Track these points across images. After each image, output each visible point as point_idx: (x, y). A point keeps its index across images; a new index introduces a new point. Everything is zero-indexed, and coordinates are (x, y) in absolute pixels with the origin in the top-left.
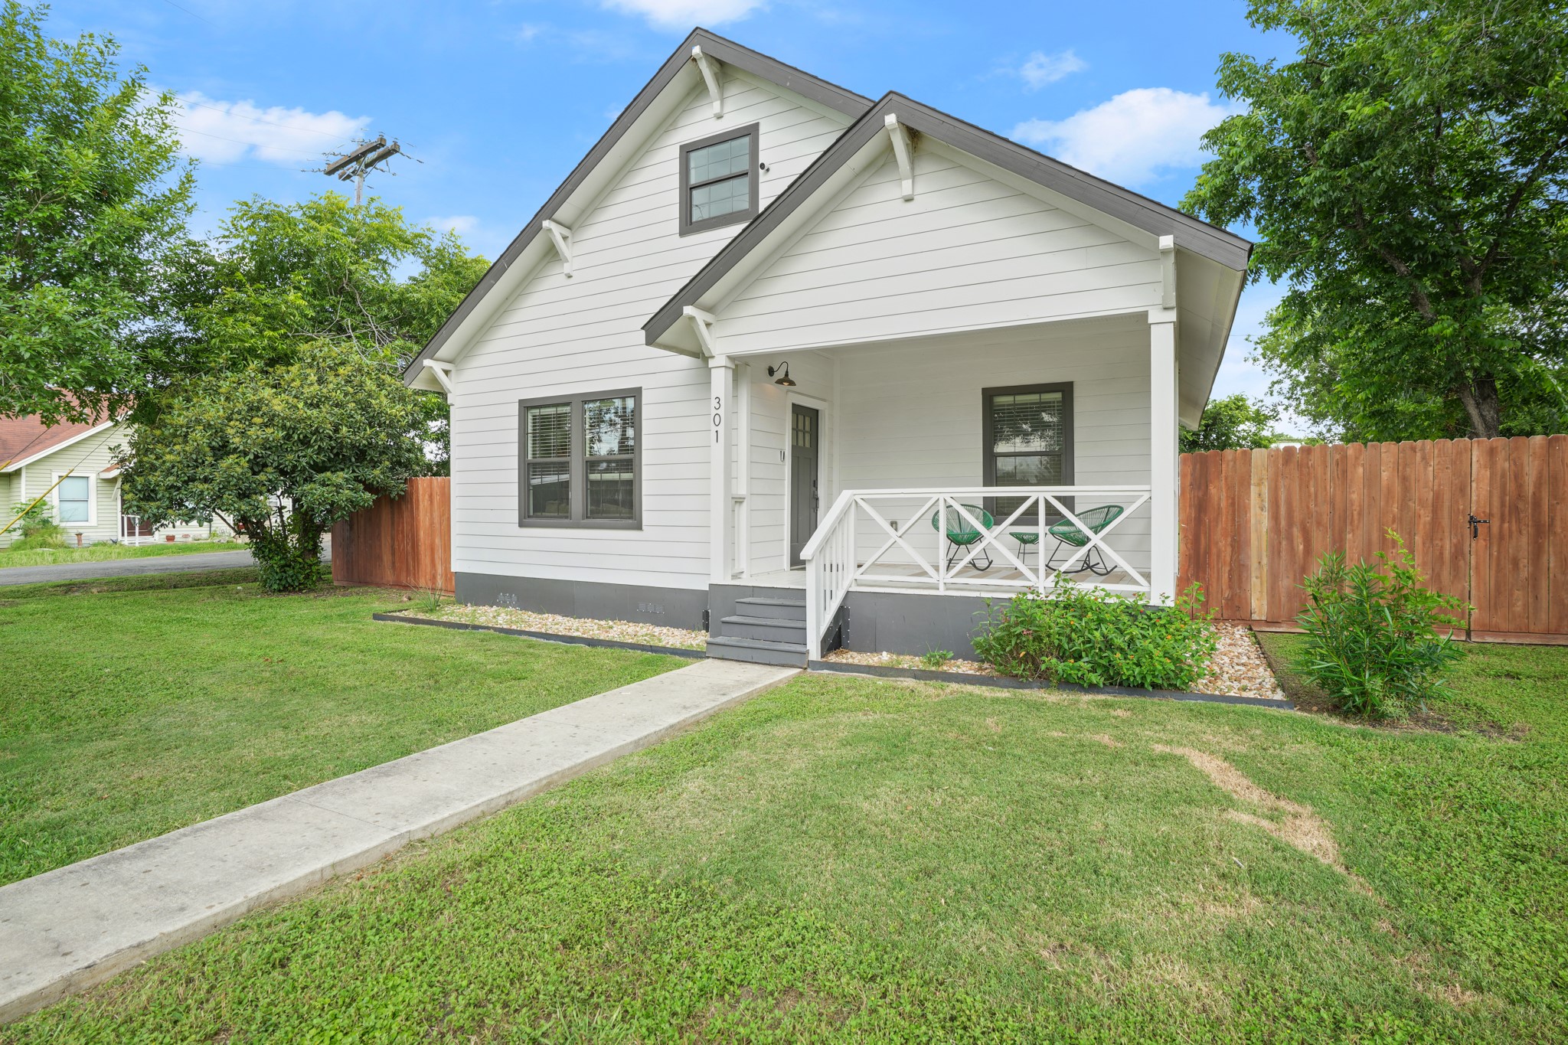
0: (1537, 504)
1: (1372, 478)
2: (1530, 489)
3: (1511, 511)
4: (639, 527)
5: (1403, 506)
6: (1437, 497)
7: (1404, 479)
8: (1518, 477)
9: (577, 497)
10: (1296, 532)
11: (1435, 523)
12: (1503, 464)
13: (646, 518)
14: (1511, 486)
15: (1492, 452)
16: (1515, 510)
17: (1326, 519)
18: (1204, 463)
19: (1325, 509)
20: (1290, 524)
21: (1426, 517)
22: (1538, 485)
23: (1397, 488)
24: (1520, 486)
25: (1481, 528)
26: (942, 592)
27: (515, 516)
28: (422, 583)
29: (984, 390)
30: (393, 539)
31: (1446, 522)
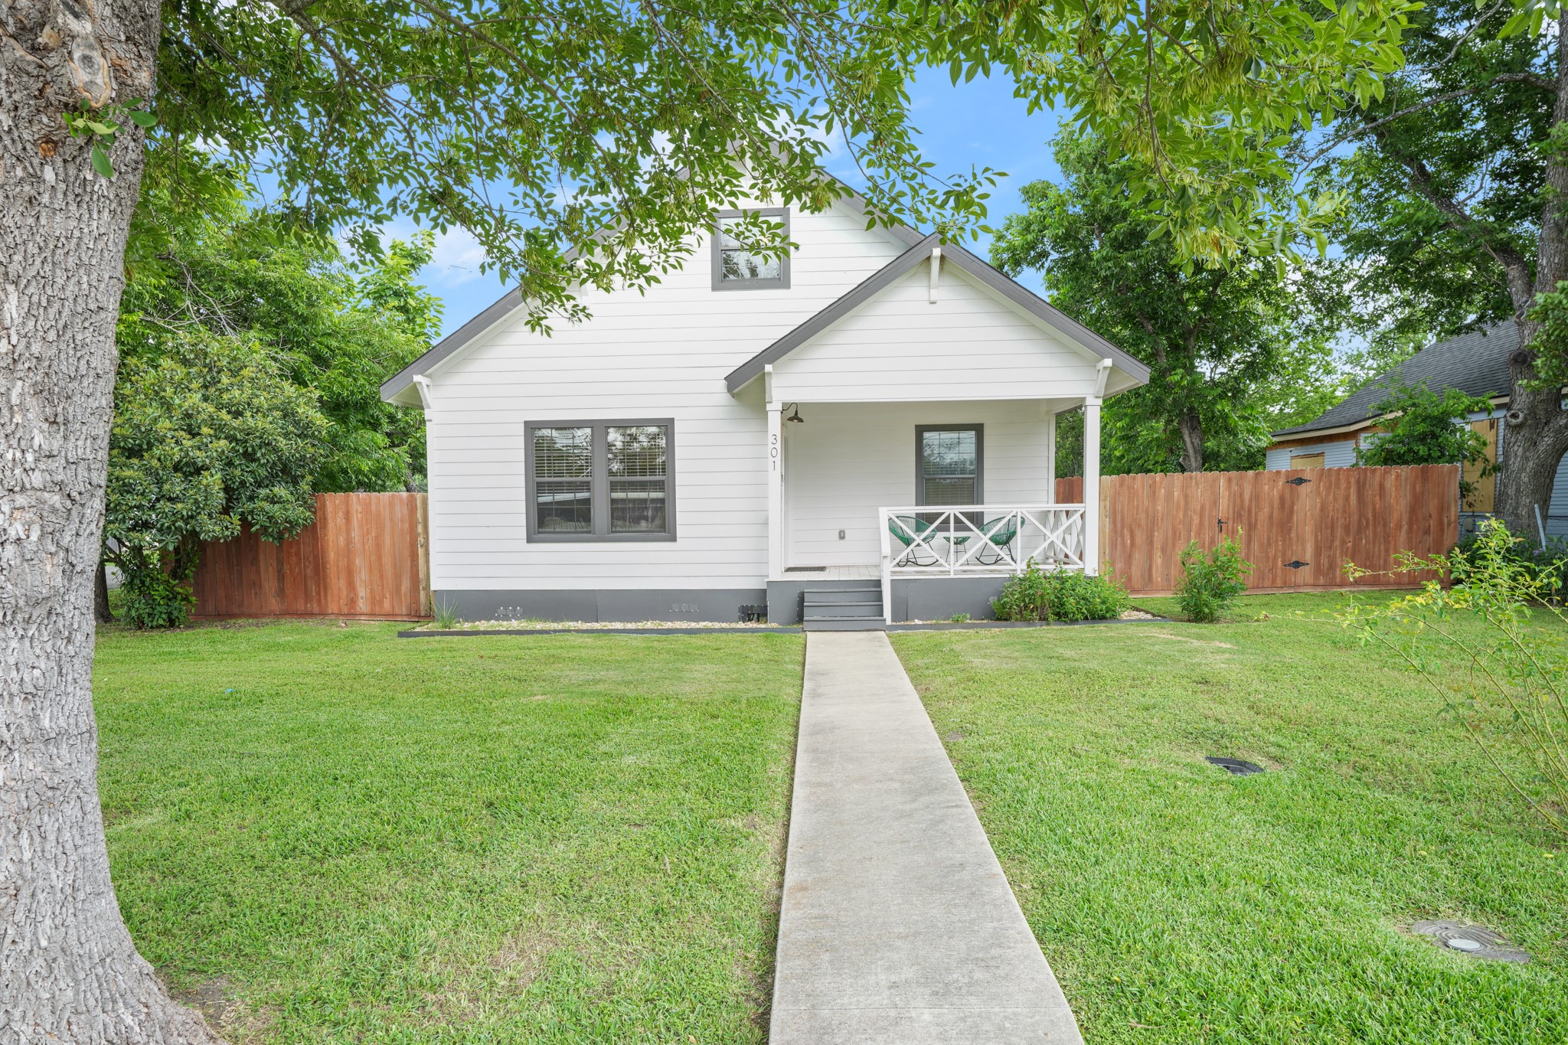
0: (1250, 512)
1: (1169, 496)
2: (1247, 503)
3: (1238, 517)
4: (674, 539)
5: (1185, 513)
6: (1203, 508)
7: (1186, 496)
8: (1241, 495)
9: (601, 513)
10: (1126, 532)
11: (1201, 524)
12: (1235, 488)
13: (680, 531)
14: (1238, 501)
15: (1230, 480)
16: (1240, 515)
17: (1143, 522)
18: (1071, 485)
19: (1143, 516)
20: (1123, 527)
21: (1196, 521)
22: (1251, 501)
23: (1182, 503)
24: (1242, 501)
25: (1224, 527)
26: (952, 576)
27: (523, 533)
28: (332, 608)
29: (917, 427)
30: (280, 562)
31: (1206, 523)
